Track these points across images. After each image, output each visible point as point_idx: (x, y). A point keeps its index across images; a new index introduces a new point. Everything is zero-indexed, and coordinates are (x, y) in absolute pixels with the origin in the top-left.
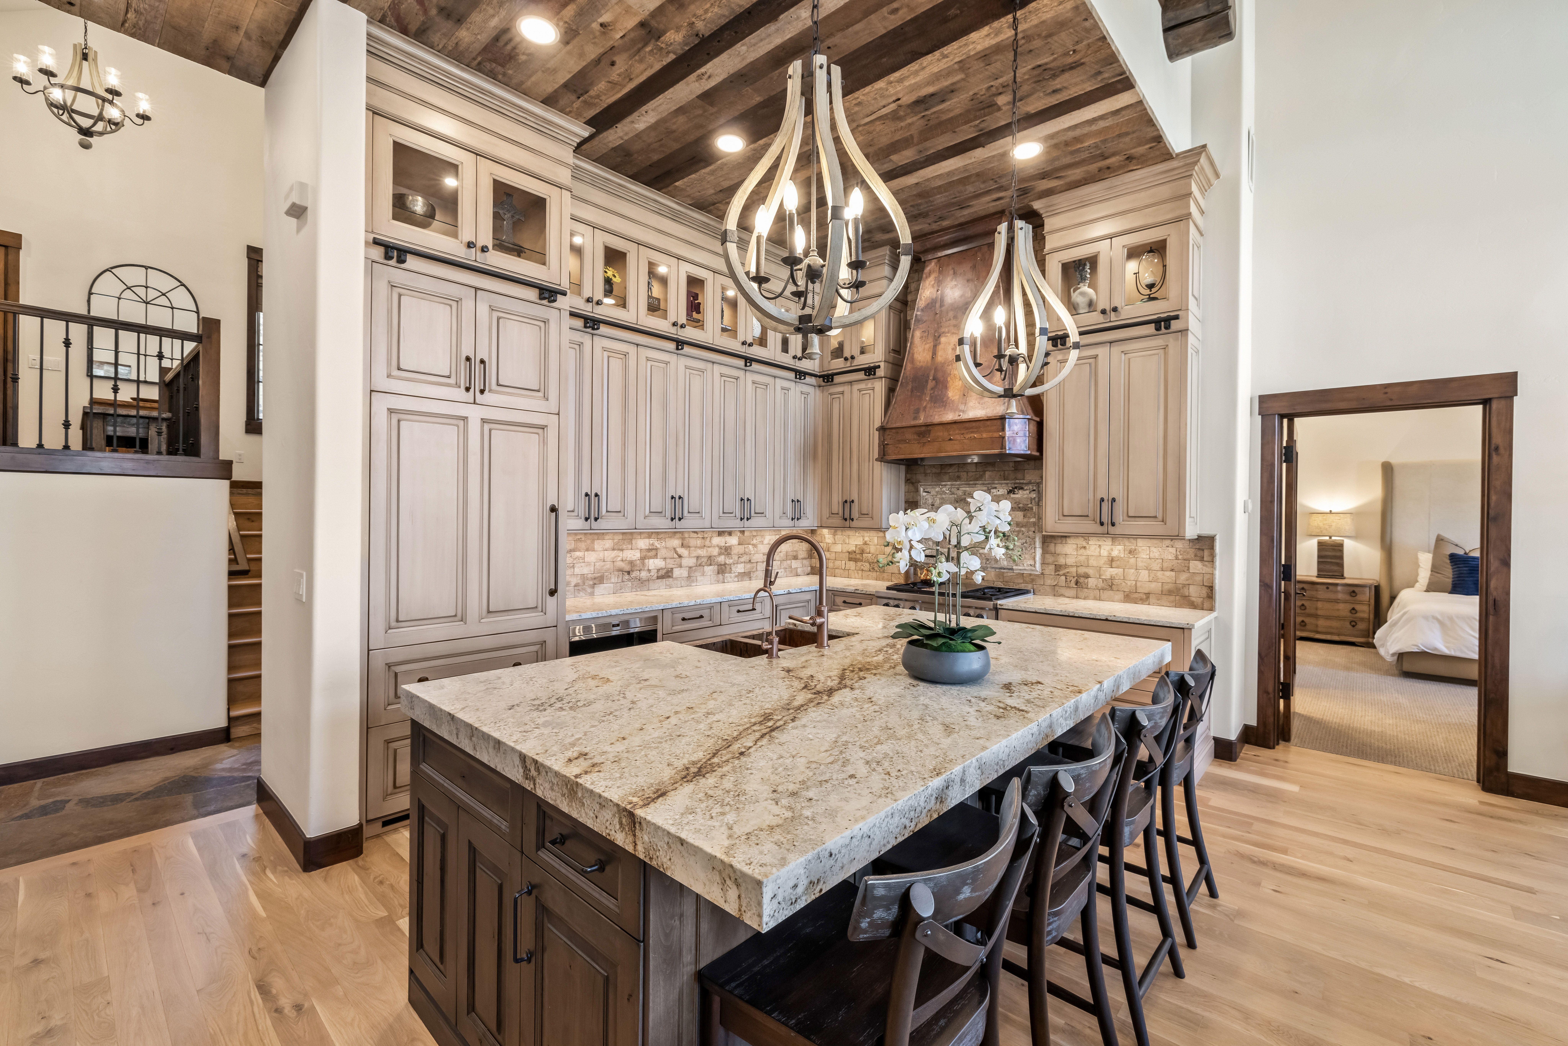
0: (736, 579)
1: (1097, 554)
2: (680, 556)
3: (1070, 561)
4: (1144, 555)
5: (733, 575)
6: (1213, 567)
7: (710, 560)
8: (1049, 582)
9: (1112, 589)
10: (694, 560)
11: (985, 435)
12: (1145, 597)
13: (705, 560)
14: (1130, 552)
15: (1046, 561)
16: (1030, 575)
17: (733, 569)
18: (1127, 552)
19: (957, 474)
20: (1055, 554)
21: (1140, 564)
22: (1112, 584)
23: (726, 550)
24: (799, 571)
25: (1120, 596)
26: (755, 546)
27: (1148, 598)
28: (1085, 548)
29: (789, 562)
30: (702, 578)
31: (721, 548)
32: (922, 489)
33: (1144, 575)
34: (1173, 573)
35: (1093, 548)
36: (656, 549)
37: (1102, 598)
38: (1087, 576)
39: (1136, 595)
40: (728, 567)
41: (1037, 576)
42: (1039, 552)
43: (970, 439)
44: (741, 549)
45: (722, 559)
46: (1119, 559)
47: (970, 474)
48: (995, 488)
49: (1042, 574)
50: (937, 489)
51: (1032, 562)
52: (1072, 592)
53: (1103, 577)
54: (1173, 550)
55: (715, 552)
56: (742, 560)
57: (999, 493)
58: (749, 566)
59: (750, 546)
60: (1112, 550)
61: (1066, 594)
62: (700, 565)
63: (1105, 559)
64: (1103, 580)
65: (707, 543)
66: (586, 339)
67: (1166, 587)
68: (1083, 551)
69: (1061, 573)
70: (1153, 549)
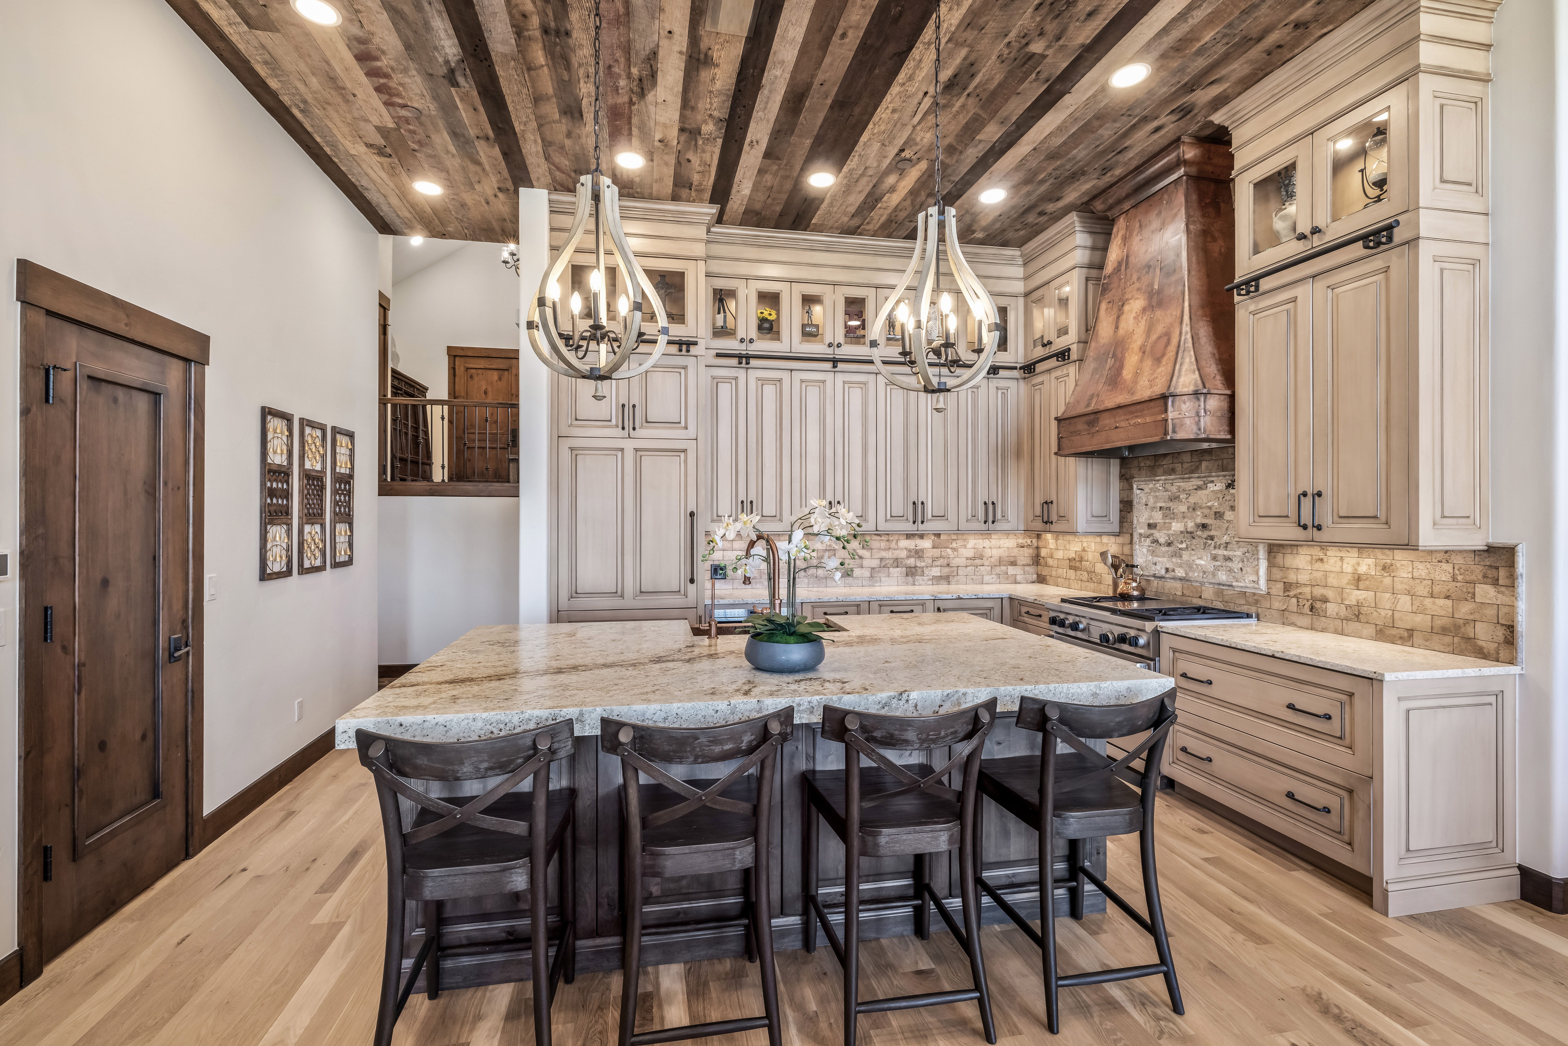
0: (930, 582)
1: (1338, 569)
2: (861, 557)
3: (1303, 578)
4: (1404, 573)
5: (926, 578)
6: (1514, 596)
7: (897, 562)
8: (1277, 605)
9: (1359, 621)
10: (878, 562)
11: (1148, 420)
12: (1406, 634)
13: (891, 562)
14: (1384, 568)
15: (1274, 577)
16: (1254, 594)
17: (926, 572)
18: (1379, 568)
19: (1171, 466)
20: (1283, 568)
21: (1399, 586)
22: (1360, 613)
23: (918, 553)
24: (1019, 578)
25: (1370, 630)
26: (954, 549)
27: (1411, 636)
28: (1321, 560)
29: (1004, 568)
30: (887, 579)
31: (910, 551)
32: (1135, 486)
33: (1404, 602)
34: (1449, 603)
35: (1332, 561)
36: (835, 550)
37: (1346, 631)
38: (1325, 600)
39: (1394, 632)
40: (919, 570)
41: (1262, 596)
42: (1263, 565)
43: (1135, 425)
44: (936, 552)
45: (911, 562)
46: (1368, 577)
47: (1185, 466)
48: (1212, 482)
49: (1268, 593)
50: (1151, 486)
51: (1254, 578)
52: (1306, 621)
53: (1347, 602)
54: (1448, 567)
55: (904, 554)
56: (938, 563)
57: (1216, 488)
58: (946, 570)
59: (949, 551)
60: (1358, 564)
61: (1299, 624)
62: (884, 567)
63: (1349, 577)
64: (1348, 607)
65: (893, 545)
66: (741, 374)
67: (1439, 622)
68: (1319, 564)
69: (1292, 593)
70: (1416, 564)
